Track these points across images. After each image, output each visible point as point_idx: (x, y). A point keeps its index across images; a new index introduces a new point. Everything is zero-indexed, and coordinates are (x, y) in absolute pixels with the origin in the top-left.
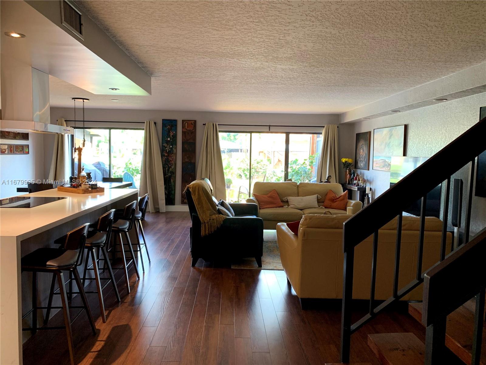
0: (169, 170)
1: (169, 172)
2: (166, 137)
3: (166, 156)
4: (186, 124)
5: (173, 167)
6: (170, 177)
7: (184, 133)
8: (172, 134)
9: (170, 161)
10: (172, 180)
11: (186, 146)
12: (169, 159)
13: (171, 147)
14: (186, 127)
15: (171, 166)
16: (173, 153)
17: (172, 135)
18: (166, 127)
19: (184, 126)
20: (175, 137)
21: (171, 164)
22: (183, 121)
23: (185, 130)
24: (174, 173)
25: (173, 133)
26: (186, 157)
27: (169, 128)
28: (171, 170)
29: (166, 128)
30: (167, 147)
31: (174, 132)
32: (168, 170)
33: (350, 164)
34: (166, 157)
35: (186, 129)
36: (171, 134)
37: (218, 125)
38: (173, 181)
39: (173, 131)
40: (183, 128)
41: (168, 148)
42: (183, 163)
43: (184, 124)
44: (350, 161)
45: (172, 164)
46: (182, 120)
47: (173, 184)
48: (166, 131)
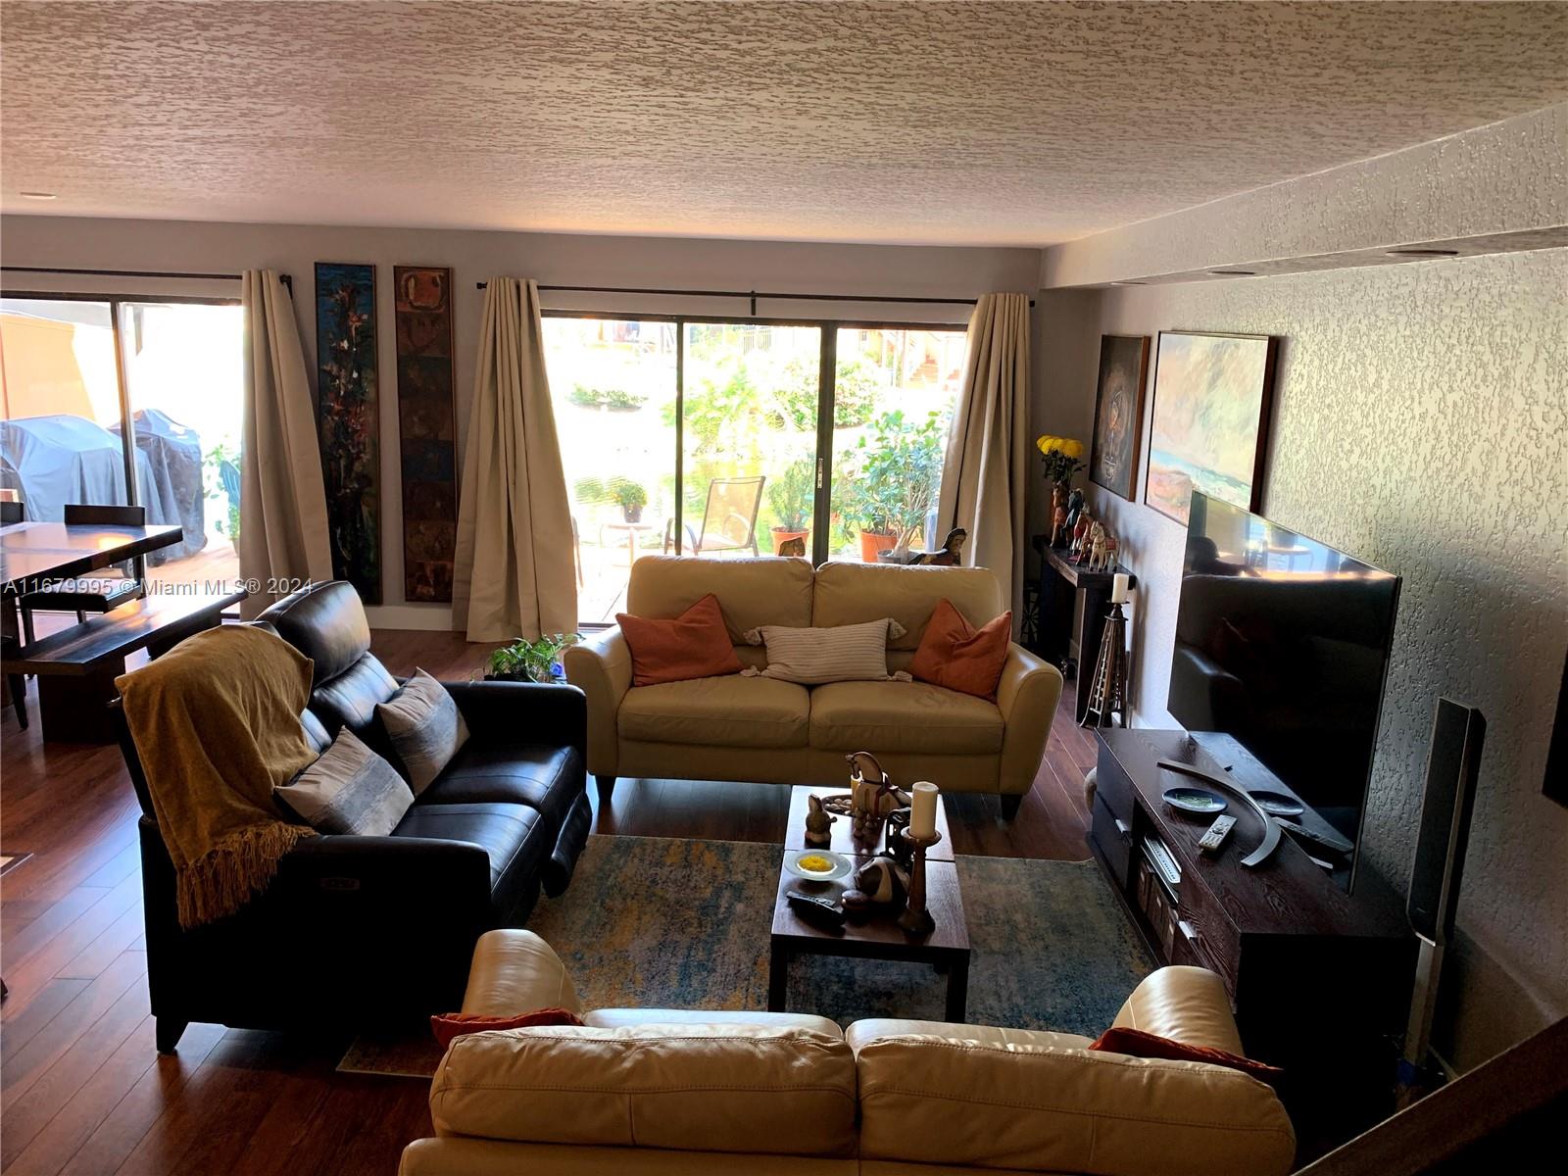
0: (352, 470)
1: (353, 475)
2: (331, 336)
3: (338, 413)
4: (412, 283)
5: (365, 457)
6: (357, 496)
7: (403, 321)
8: (358, 324)
9: (355, 431)
10: (365, 510)
11: (412, 374)
12: (348, 427)
13: (355, 375)
14: (411, 297)
15: (360, 452)
16: (363, 401)
17: (356, 328)
18: (331, 294)
19: (403, 290)
20: (368, 336)
21: (359, 443)
22: (398, 271)
23: (408, 309)
24: (371, 480)
25: (360, 319)
26: (416, 419)
27: (342, 300)
28: (357, 467)
29: (333, 300)
30: (338, 377)
31: (365, 317)
32: (346, 467)
33: (1072, 461)
34: (336, 418)
35: (410, 303)
36: (354, 325)
37: (539, 288)
38: (370, 513)
39: (359, 312)
40: (398, 296)
41: (343, 381)
42: (404, 444)
43: (403, 283)
44: (1070, 448)
45: (361, 447)
46: (395, 268)
47: (369, 522)
48: (332, 311)
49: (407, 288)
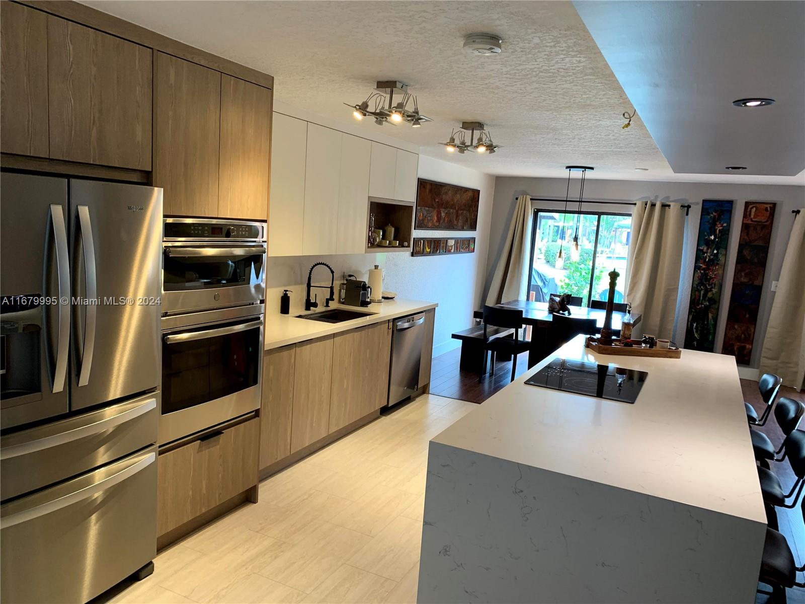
0: (707, 296)
1: (707, 298)
2: (706, 233)
3: (704, 269)
4: (754, 210)
5: (714, 290)
6: (706, 310)
7: (745, 227)
8: (721, 228)
9: (711, 278)
10: (710, 315)
11: (746, 252)
12: (708, 275)
13: (715, 252)
14: (752, 217)
15: (712, 288)
16: (718, 264)
17: (719, 230)
18: (708, 214)
19: (748, 213)
20: (725, 234)
21: (712, 283)
23: (749, 222)
24: (715, 302)
25: (722, 226)
26: (743, 274)
27: (715, 216)
28: (710, 295)
29: (709, 217)
30: (707, 253)
31: (725, 225)
32: (703, 294)
34: (702, 272)
35: (751, 219)
36: (719, 228)
38: (712, 317)
39: (722, 223)
40: (745, 216)
41: (709, 254)
42: (734, 285)
45: (713, 285)
46: (746, 203)
47: (711, 321)
48: (708, 222)
49: (750, 211)
